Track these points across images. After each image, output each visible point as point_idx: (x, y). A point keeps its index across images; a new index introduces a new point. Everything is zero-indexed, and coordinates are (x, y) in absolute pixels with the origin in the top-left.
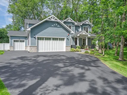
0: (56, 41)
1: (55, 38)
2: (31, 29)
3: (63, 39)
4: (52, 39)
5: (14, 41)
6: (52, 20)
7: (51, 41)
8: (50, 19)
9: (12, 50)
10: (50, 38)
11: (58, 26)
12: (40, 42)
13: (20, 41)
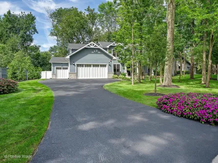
0: (97, 68)
1: (96, 65)
2: (70, 57)
3: (105, 66)
4: (92, 66)
5: (57, 68)
6: (92, 47)
7: (92, 68)
8: (89, 46)
9: (54, 78)
10: (90, 65)
11: (99, 52)
12: (80, 69)
13: (63, 69)
